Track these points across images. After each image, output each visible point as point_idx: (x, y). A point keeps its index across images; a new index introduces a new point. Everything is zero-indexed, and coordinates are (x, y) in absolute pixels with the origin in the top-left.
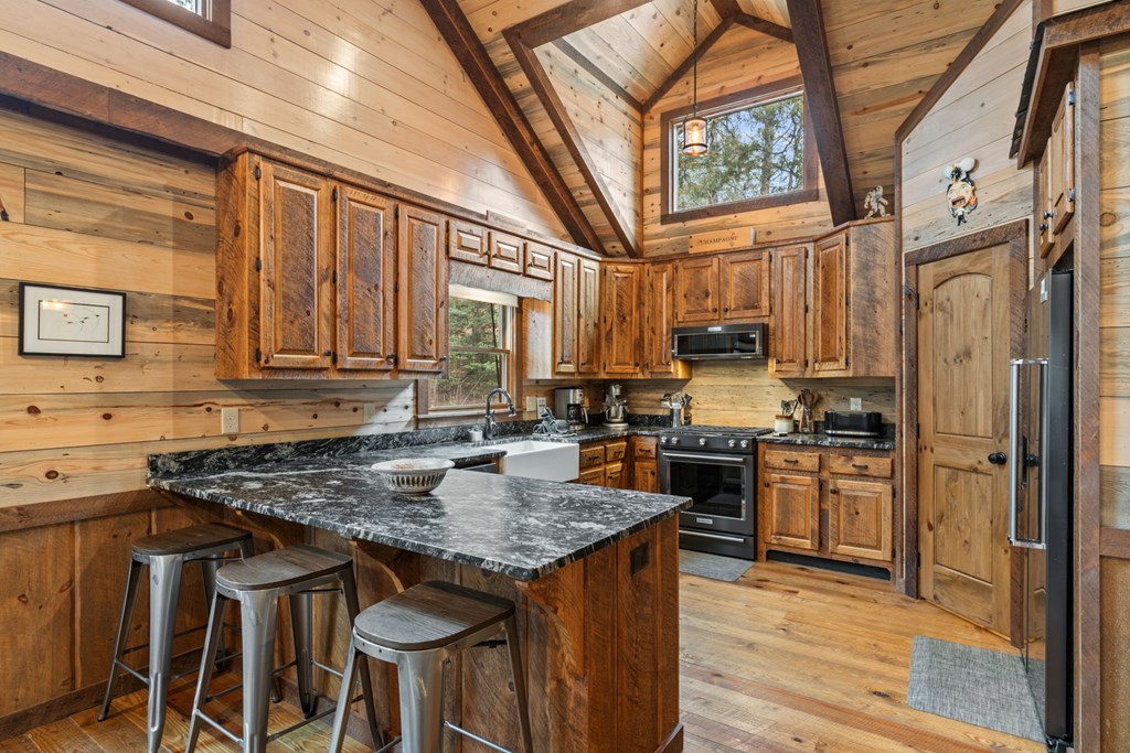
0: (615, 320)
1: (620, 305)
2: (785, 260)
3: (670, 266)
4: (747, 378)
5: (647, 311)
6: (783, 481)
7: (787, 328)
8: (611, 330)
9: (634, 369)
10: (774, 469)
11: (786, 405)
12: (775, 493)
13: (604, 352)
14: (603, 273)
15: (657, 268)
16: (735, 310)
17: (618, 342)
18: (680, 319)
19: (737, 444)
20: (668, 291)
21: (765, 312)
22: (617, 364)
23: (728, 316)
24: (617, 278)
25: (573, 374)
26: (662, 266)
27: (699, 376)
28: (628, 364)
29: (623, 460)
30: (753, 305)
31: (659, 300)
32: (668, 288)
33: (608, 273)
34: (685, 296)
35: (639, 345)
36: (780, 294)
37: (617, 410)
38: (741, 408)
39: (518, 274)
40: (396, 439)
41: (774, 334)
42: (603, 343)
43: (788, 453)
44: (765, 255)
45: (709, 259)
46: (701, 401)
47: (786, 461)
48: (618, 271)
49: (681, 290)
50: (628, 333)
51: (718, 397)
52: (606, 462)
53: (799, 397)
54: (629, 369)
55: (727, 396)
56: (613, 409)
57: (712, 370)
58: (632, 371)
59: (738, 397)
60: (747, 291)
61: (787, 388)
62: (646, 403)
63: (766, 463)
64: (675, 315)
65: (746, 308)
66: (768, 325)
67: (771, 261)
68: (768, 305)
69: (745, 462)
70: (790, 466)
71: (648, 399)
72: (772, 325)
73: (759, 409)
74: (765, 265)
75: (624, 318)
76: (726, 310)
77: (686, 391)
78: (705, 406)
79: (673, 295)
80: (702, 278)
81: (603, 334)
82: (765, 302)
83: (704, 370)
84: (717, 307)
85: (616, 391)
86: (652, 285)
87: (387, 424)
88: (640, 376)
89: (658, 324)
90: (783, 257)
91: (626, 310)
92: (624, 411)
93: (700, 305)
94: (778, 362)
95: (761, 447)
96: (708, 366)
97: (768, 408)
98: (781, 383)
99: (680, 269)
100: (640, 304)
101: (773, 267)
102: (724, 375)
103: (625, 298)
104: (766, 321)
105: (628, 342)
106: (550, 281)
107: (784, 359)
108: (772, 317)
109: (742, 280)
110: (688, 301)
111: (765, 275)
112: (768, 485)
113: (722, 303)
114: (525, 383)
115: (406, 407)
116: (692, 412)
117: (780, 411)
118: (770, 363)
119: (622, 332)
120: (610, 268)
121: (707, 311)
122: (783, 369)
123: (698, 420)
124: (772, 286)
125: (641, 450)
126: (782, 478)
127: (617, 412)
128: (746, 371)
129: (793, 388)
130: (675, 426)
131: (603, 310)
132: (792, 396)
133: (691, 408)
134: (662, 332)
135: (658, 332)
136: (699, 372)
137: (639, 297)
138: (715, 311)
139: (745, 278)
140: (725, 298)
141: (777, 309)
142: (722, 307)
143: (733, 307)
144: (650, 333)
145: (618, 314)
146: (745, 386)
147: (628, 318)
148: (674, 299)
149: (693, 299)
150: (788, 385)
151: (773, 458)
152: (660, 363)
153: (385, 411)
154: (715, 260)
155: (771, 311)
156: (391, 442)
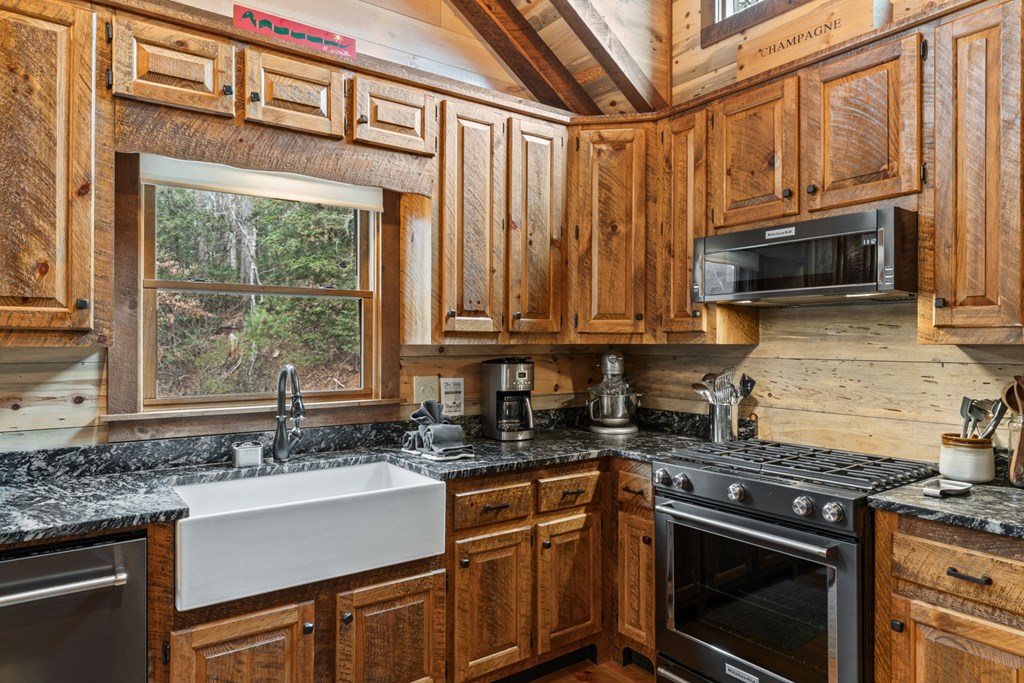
0: (596, 232)
1: (605, 203)
2: (963, 45)
3: (700, 117)
4: (877, 345)
5: (659, 211)
6: (945, 625)
7: (970, 214)
8: (589, 250)
9: (635, 326)
10: (921, 586)
11: (975, 410)
12: (921, 651)
13: (574, 294)
14: (574, 146)
15: (676, 125)
16: (835, 187)
17: (600, 274)
18: (719, 222)
19: (814, 511)
20: (696, 168)
21: (909, 182)
22: (601, 316)
23: (818, 203)
24: (599, 152)
25: (495, 335)
26: (685, 119)
27: (770, 339)
28: (623, 316)
29: (589, 508)
30: (880, 172)
31: (680, 189)
32: (696, 160)
33: (582, 144)
34: (729, 172)
35: (644, 279)
36: (947, 132)
37: (615, 401)
38: (862, 410)
39: (335, 138)
40: (37, 463)
41: (933, 235)
42: (574, 276)
43: (961, 550)
44: (910, 43)
45: (778, 84)
46: (776, 391)
47: (953, 572)
48: (602, 140)
49: (721, 161)
50: (622, 256)
51: (810, 384)
52: (539, 514)
53: (1010, 393)
54: (625, 325)
55: (832, 383)
56: (606, 401)
57: (799, 326)
58: (630, 329)
59: (854, 385)
60: (862, 140)
61: (976, 369)
62: (677, 389)
63: (896, 567)
64: (709, 215)
65: (860, 179)
66: (916, 215)
67: (923, 56)
68: (914, 164)
69: (834, 555)
70: (969, 590)
71: (678, 383)
72: (926, 213)
73: (905, 414)
74: (908, 67)
75: (614, 228)
76: (814, 191)
77: (746, 369)
78: (785, 402)
79: (707, 172)
80: (763, 128)
81: (574, 258)
82: (908, 158)
83: (781, 326)
84: (794, 187)
85: (613, 366)
86: (668, 161)
87: (19, 433)
88: (648, 340)
89: (679, 234)
90: (956, 40)
91: (617, 212)
92: (628, 403)
93: (756, 186)
94: (943, 304)
95: (883, 521)
96: (789, 317)
97: (927, 415)
98: (960, 355)
99: (720, 118)
100: (647, 199)
101: (928, 69)
102: (824, 337)
103: (616, 189)
104: (909, 204)
105: (621, 272)
106: (431, 156)
107: (961, 296)
108: (928, 194)
109: (851, 115)
110: (734, 181)
111: (909, 92)
112: (901, 628)
113: (805, 175)
114: (405, 353)
115: (79, 400)
116: (759, 411)
117: (956, 423)
118: (921, 308)
119: (607, 254)
120: (586, 135)
121: (771, 196)
122: (959, 320)
123: (770, 429)
124: (929, 117)
125: (627, 489)
126: (942, 617)
127: (614, 406)
128: (874, 328)
129: (995, 370)
130: (718, 438)
131: (573, 216)
132: (992, 390)
133: (756, 403)
134: (685, 251)
135: (678, 251)
136: (772, 332)
137: (645, 185)
138: (789, 194)
139: (856, 111)
140: (811, 163)
141: (941, 171)
142: (805, 185)
143: (829, 180)
144: (665, 254)
145: (602, 222)
146: (872, 363)
147: (621, 228)
148: (708, 183)
149: (742, 176)
150: (980, 362)
151: (915, 556)
152: (682, 313)
153: (16, 407)
154: (790, 83)
155: (923, 180)
156: (23, 470)
